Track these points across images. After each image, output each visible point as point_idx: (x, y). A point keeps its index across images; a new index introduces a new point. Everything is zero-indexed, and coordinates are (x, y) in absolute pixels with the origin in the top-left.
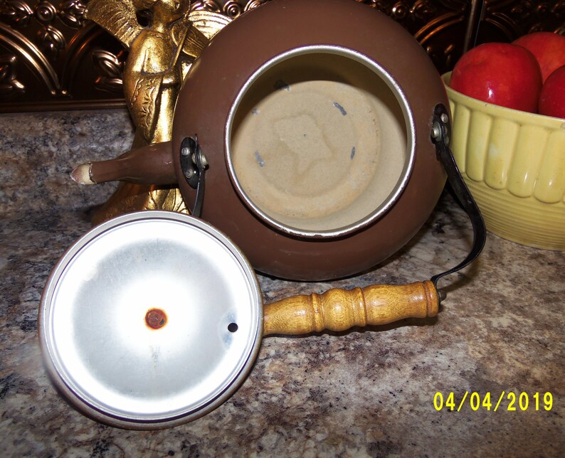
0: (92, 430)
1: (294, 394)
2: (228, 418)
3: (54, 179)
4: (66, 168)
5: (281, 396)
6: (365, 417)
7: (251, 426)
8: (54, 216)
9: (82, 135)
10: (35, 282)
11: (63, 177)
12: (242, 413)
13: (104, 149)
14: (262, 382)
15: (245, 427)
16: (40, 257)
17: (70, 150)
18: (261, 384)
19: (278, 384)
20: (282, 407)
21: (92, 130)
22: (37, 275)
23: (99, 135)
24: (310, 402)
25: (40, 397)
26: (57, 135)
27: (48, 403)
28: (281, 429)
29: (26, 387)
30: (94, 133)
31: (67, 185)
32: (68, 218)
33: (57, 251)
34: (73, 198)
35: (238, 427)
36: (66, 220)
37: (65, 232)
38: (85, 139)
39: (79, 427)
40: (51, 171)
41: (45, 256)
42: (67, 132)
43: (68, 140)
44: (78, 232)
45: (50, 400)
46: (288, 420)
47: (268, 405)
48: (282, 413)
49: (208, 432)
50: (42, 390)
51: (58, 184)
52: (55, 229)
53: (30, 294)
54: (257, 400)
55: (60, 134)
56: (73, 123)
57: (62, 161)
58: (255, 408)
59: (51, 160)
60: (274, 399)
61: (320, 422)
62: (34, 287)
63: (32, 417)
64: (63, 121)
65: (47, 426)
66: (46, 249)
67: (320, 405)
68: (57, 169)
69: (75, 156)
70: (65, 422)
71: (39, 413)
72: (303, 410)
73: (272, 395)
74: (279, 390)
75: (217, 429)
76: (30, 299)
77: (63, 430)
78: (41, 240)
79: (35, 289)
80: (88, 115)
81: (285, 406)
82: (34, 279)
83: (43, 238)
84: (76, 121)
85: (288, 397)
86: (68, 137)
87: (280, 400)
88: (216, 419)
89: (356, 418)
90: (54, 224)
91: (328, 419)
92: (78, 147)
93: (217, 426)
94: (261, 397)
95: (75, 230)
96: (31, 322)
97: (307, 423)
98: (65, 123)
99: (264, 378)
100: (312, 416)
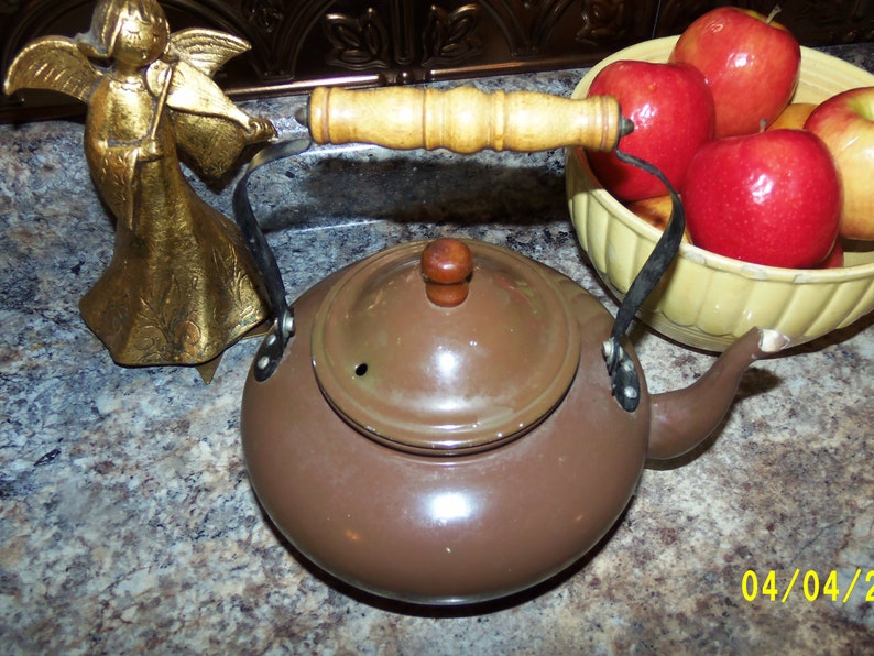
0: (84, 643)
1: (310, 594)
2: (232, 628)
3: (20, 229)
4: (34, 215)
5: (294, 598)
6: (383, 628)
7: (255, 638)
8: (29, 279)
9: (48, 168)
10: (10, 413)
11: (32, 226)
12: (249, 621)
13: (83, 189)
14: (277, 576)
15: (249, 639)
16: (14, 364)
17: (34, 194)
18: (275, 580)
19: (295, 580)
20: (294, 612)
21: (63, 160)
22: (12, 398)
23: (73, 167)
24: (326, 607)
25: (26, 599)
26: (11, 171)
27: (35, 607)
28: (288, 643)
29: (9, 585)
30: (66, 164)
31: (40, 235)
32: (49, 282)
33: (36, 353)
34: (52, 249)
35: (242, 640)
36: (46, 286)
37: (46, 313)
38: (54, 175)
39: (70, 639)
40: (13, 220)
41: (20, 363)
42: (25, 165)
43: (30, 178)
44: (63, 312)
45: (38, 603)
46: (296, 629)
47: (279, 610)
48: (292, 620)
49: (208, 646)
50: (27, 589)
51: (27, 234)
52: (31, 306)
53: (5, 435)
54: (267, 603)
55: (16, 168)
56: (32, 150)
57: (25, 207)
58: (264, 615)
59: (10, 207)
60: (287, 602)
61: (332, 634)
62: (9, 421)
63: (18, 626)
64: (16, 147)
65: (36, 638)
66: (21, 347)
67: (337, 610)
68: (20, 217)
69: (43, 201)
70: (55, 633)
71: (26, 621)
72: (315, 617)
73: (285, 596)
74: (293, 590)
75: (218, 643)
76: (5, 443)
77: (53, 644)
78: (13, 330)
79: (11, 426)
80: (53, 135)
81: (297, 611)
82: (8, 406)
83: (16, 325)
84: (35, 146)
85: (303, 599)
86: (27, 173)
87: (293, 603)
88: (218, 628)
89: (373, 629)
90: (29, 295)
91: (341, 629)
92: (45, 188)
93: (219, 638)
94: (273, 599)
95: (59, 309)
96: (9, 484)
97: (317, 634)
98: (20, 150)
99: (280, 571)
100: (325, 626)
